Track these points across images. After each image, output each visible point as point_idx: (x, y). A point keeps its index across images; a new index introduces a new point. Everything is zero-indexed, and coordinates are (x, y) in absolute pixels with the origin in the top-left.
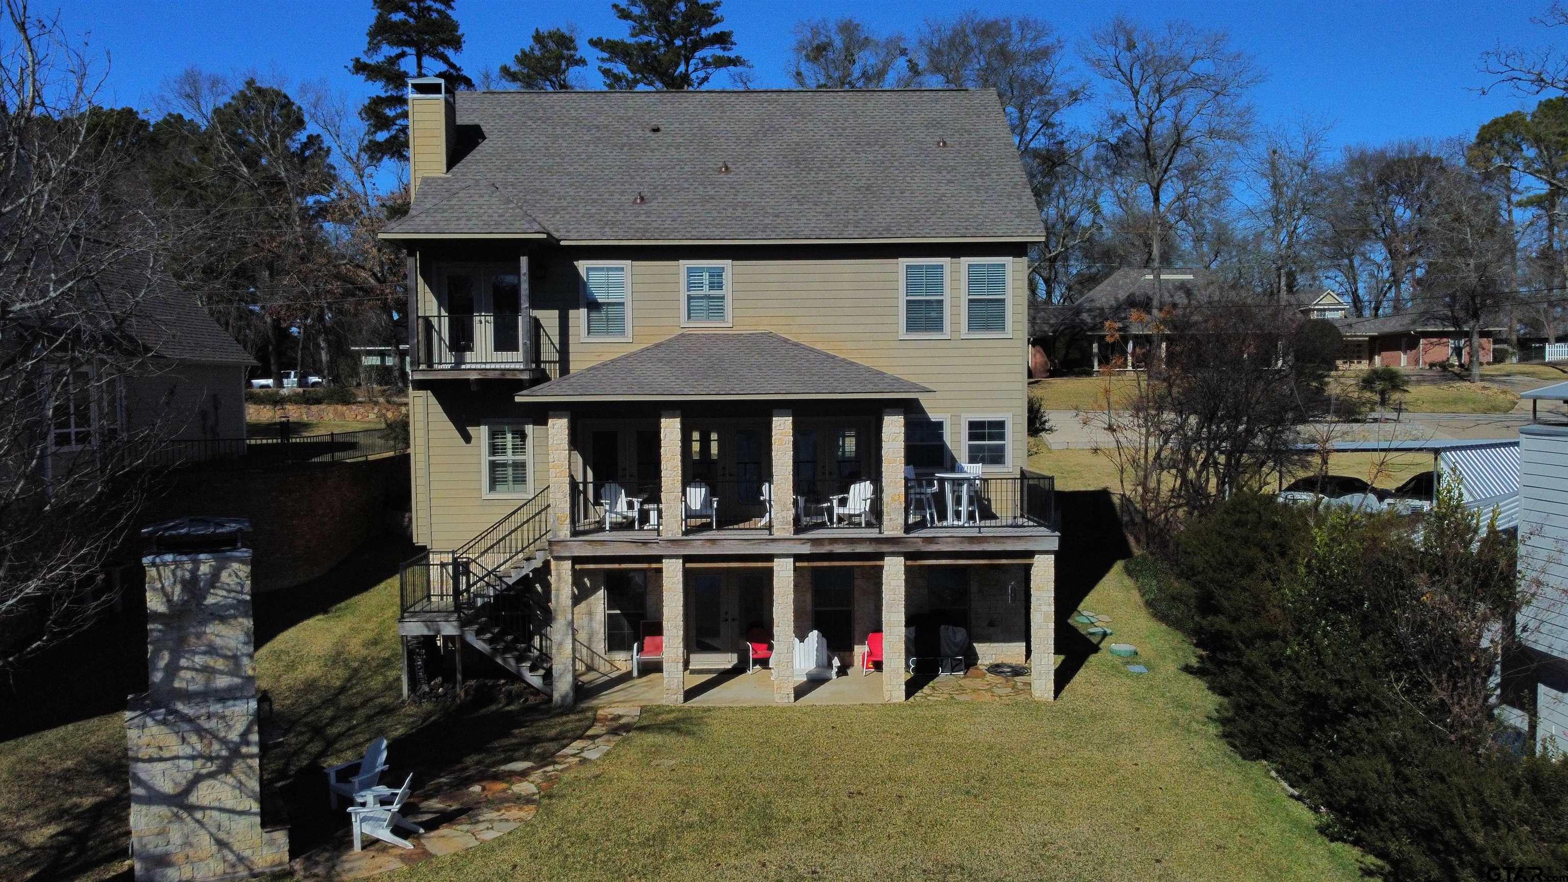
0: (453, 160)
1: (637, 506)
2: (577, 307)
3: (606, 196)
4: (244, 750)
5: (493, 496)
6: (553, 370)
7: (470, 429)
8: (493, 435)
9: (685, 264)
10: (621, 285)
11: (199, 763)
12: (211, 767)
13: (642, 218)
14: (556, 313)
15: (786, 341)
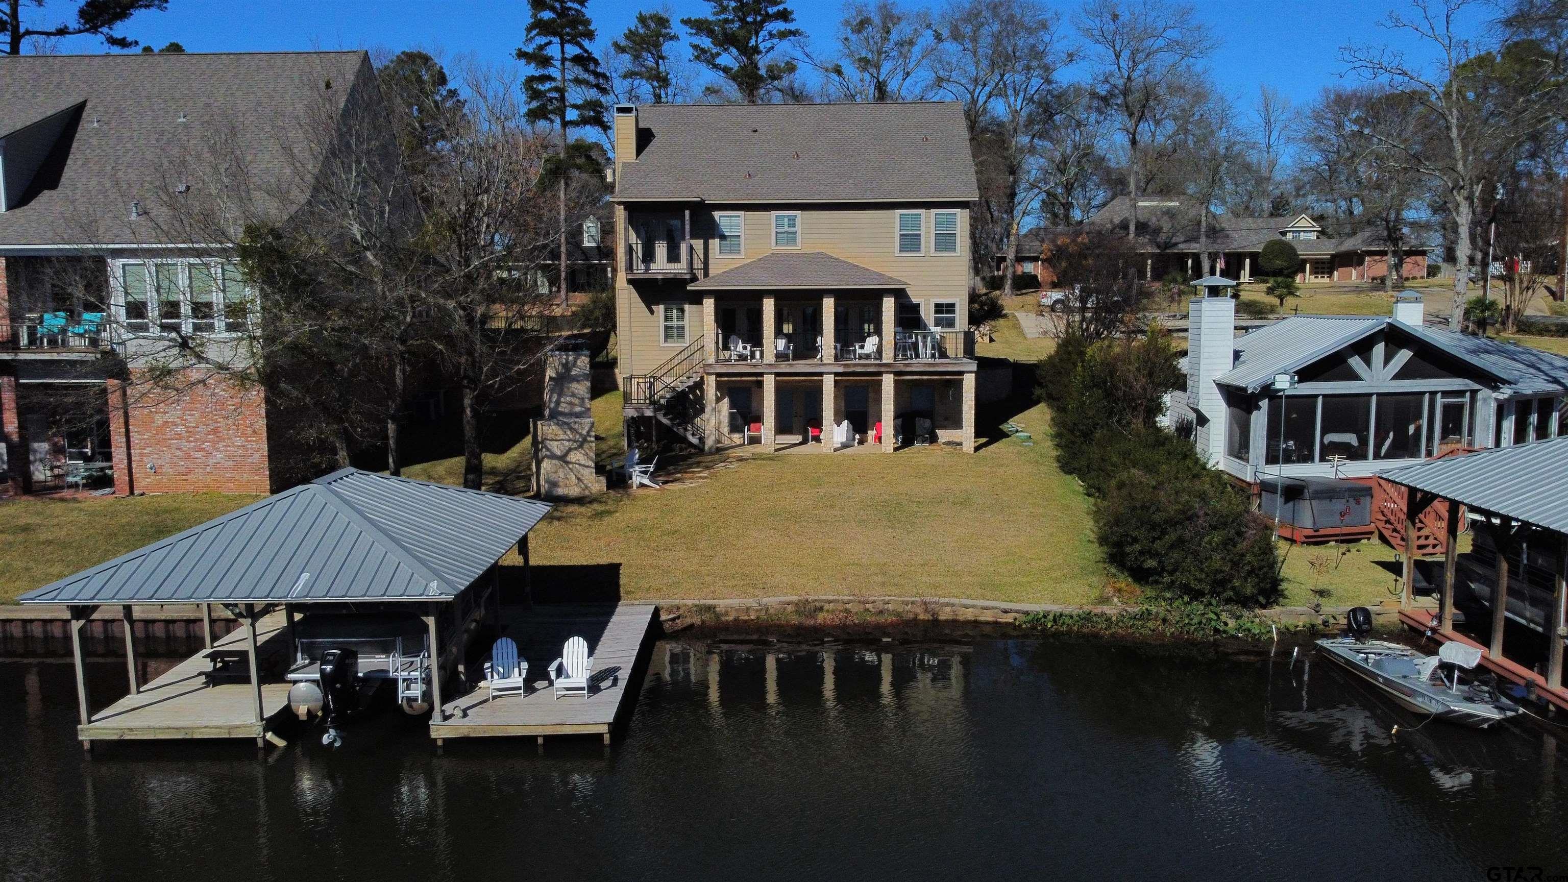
0: (640, 150)
1: (749, 348)
2: (713, 238)
3: (729, 174)
4: (589, 439)
5: (666, 345)
6: (700, 274)
7: (654, 307)
8: (666, 310)
9: (774, 213)
10: (738, 225)
11: (571, 443)
12: (575, 445)
13: (750, 187)
14: (702, 241)
15: (832, 257)
